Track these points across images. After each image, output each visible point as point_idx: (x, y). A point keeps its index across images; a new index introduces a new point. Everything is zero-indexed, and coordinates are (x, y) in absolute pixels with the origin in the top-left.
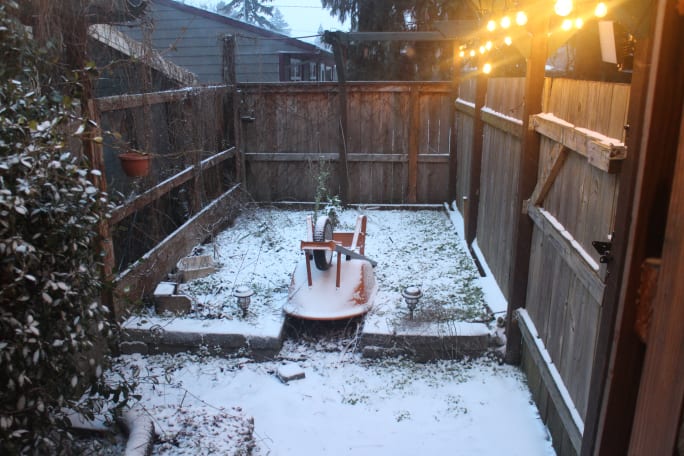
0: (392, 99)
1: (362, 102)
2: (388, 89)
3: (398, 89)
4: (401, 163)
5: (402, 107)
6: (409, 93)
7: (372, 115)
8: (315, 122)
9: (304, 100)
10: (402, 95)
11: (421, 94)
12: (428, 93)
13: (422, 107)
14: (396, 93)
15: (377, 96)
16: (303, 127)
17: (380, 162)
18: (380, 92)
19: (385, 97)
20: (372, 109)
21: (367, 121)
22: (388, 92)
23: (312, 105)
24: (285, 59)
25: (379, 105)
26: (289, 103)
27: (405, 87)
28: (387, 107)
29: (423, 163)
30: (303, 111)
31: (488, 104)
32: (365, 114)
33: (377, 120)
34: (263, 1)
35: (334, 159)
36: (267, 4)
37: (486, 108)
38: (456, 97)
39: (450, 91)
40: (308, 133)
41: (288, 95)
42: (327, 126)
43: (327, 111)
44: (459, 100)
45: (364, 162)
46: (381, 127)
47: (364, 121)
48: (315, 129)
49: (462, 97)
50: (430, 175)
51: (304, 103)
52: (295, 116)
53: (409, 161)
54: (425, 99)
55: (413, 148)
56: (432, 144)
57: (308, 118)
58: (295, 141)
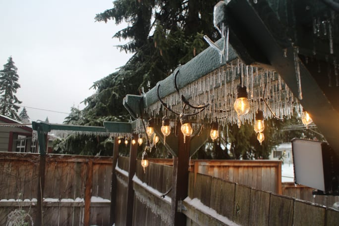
0: (75, 166)
1: (57, 168)
2: (73, 160)
3: (80, 160)
4: (80, 207)
5: (81, 172)
6: (87, 163)
7: (62, 176)
8: (22, 180)
9: (17, 165)
10: (83, 164)
11: (94, 164)
12: (99, 164)
13: (94, 171)
14: (79, 163)
15: (66, 164)
16: (14, 183)
17: (66, 207)
18: (67, 162)
19: (71, 165)
20: (62, 172)
21: (58, 180)
22: (74, 162)
23: (22, 168)
25: (67, 169)
26: (6, 166)
27: (84, 159)
28: (72, 171)
29: (93, 207)
30: (15, 172)
31: (137, 175)
32: (57, 176)
33: (65, 180)
34: (15, 102)
35: (34, 204)
36: (17, 104)
37: (135, 179)
38: (115, 166)
39: (112, 162)
40: (17, 187)
41: (6, 160)
42: (31, 182)
43: (31, 173)
44: (117, 168)
45: (55, 207)
46: (68, 184)
47: (56, 180)
48: (23, 184)
49: (119, 166)
50: (98, 215)
51: (17, 167)
52: (9, 175)
53: (84, 206)
54: (97, 167)
55: (87, 198)
56: (100, 195)
57: (18, 177)
58: (7, 192)
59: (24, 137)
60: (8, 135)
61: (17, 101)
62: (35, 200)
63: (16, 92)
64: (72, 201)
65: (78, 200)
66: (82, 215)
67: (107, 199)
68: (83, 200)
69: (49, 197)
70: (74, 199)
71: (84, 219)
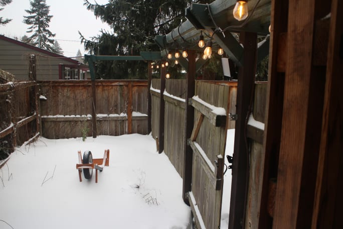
1: (103, 90)
2: (116, 84)
3: (121, 84)
4: (124, 120)
5: (123, 93)
7: (108, 97)
8: (79, 101)
9: (73, 89)
10: (124, 86)
11: (133, 86)
12: (137, 86)
13: (133, 92)
14: (120, 86)
15: (111, 87)
16: (73, 104)
17: (113, 120)
18: (112, 85)
19: (115, 88)
20: (109, 94)
21: (106, 100)
23: (77, 92)
24: (62, 68)
25: (112, 91)
26: (66, 90)
27: (125, 83)
29: (134, 120)
30: (73, 95)
31: (166, 91)
32: (105, 96)
33: (111, 99)
34: (49, 37)
35: (89, 119)
36: (51, 38)
37: (165, 93)
38: (150, 87)
39: (147, 84)
40: (75, 106)
41: (64, 86)
42: (85, 102)
43: (85, 95)
44: (152, 89)
45: (105, 121)
46: (113, 103)
47: (104, 100)
48: (79, 104)
49: (153, 87)
50: (138, 126)
51: (73, 91)
52: (68, 97)
53: (127, 120)
54: (135, 89)
55: (129, 113)
56: (139, 110)
57: (75, 99)
58: (69, 110)
59: (69, 68)
60: (57, 68)
61: (50, 34)
62: (89, 116)
63: (48, 26)
64: (117, 115)
65: (122, 115)
66: (126, 126)
67: (144, 113)
68: (126, 115)
69: (101, 113)
70: (119, 115)
71: (128, 129)
